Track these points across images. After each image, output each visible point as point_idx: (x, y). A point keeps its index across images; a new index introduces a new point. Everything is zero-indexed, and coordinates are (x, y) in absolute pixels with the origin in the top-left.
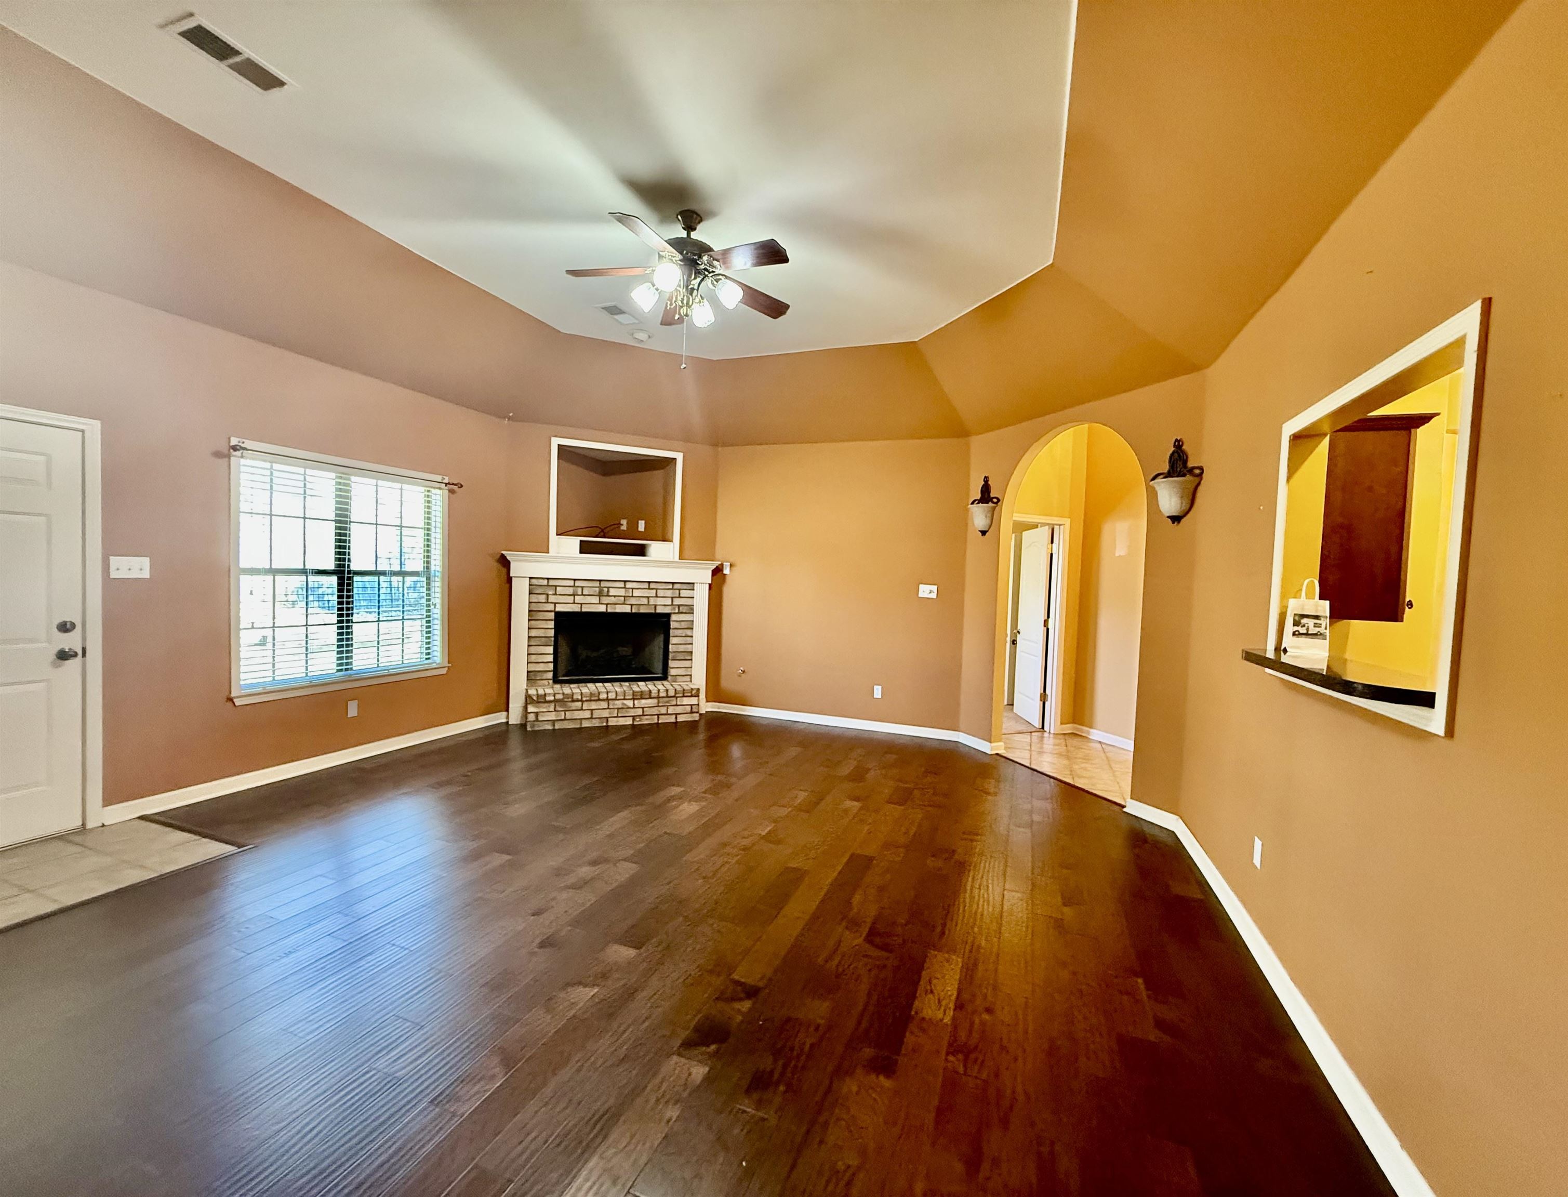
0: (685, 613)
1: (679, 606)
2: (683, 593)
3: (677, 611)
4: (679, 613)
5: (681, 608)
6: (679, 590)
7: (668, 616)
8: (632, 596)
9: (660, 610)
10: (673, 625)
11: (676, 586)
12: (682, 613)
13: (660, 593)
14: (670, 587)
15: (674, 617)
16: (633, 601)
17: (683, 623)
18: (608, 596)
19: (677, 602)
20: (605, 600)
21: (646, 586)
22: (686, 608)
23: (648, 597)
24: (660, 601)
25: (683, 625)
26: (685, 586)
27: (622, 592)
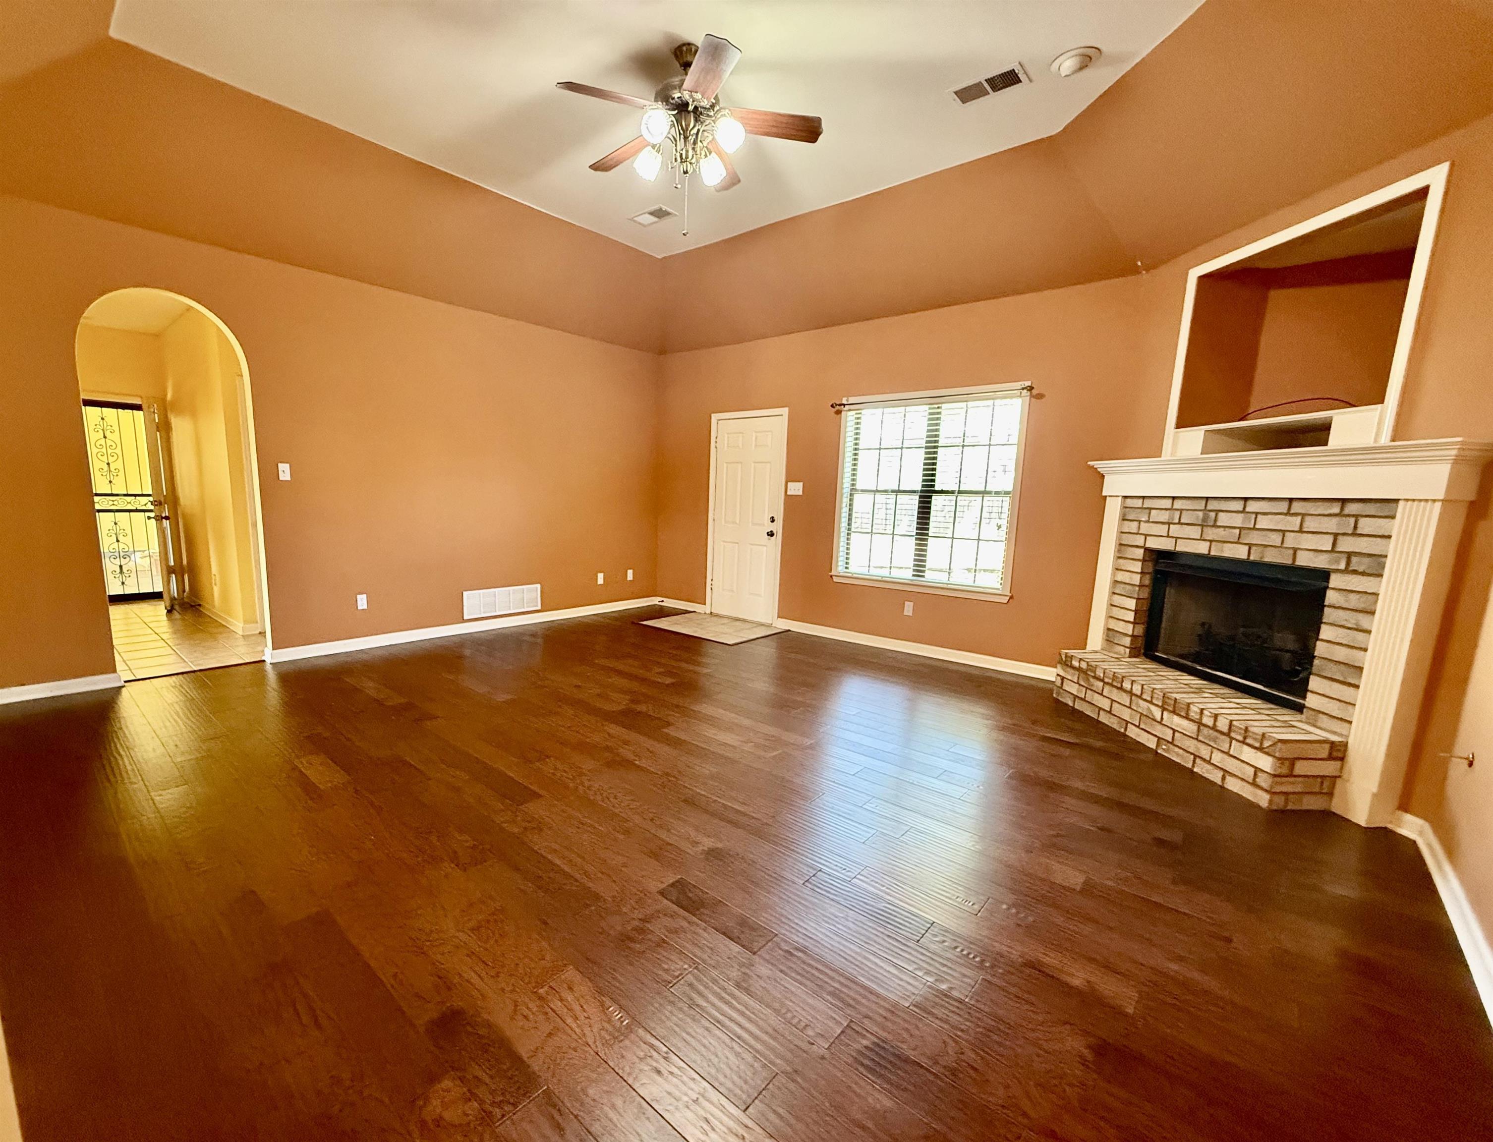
0: (1363, 574)
1: (1349, 555)
2: (1365, 525)
3: (1342, 566)
4: (1347, 571)
5: (1354, 560)
6: (1357, 517)
7: (1324, 575)
8: (1254, 528)
9: (1304, 560)
10: (1331, 597)
11: (1351, 508)
12: (1355, 572)
13: (1311, 524)
14: (1336, 509)
15: (1335, 581)
16: (1255, 538)
17: (1353, 596)
18: (1215, 526)
19: (1346, 544)
20: (1210, 533)
21: (1283, 507)
22: (1367, 560)
23: (1283, 532)
24: (1308, 541)
25: (1354, 601)
26: (1371, 509)
27: (1238, 520)
